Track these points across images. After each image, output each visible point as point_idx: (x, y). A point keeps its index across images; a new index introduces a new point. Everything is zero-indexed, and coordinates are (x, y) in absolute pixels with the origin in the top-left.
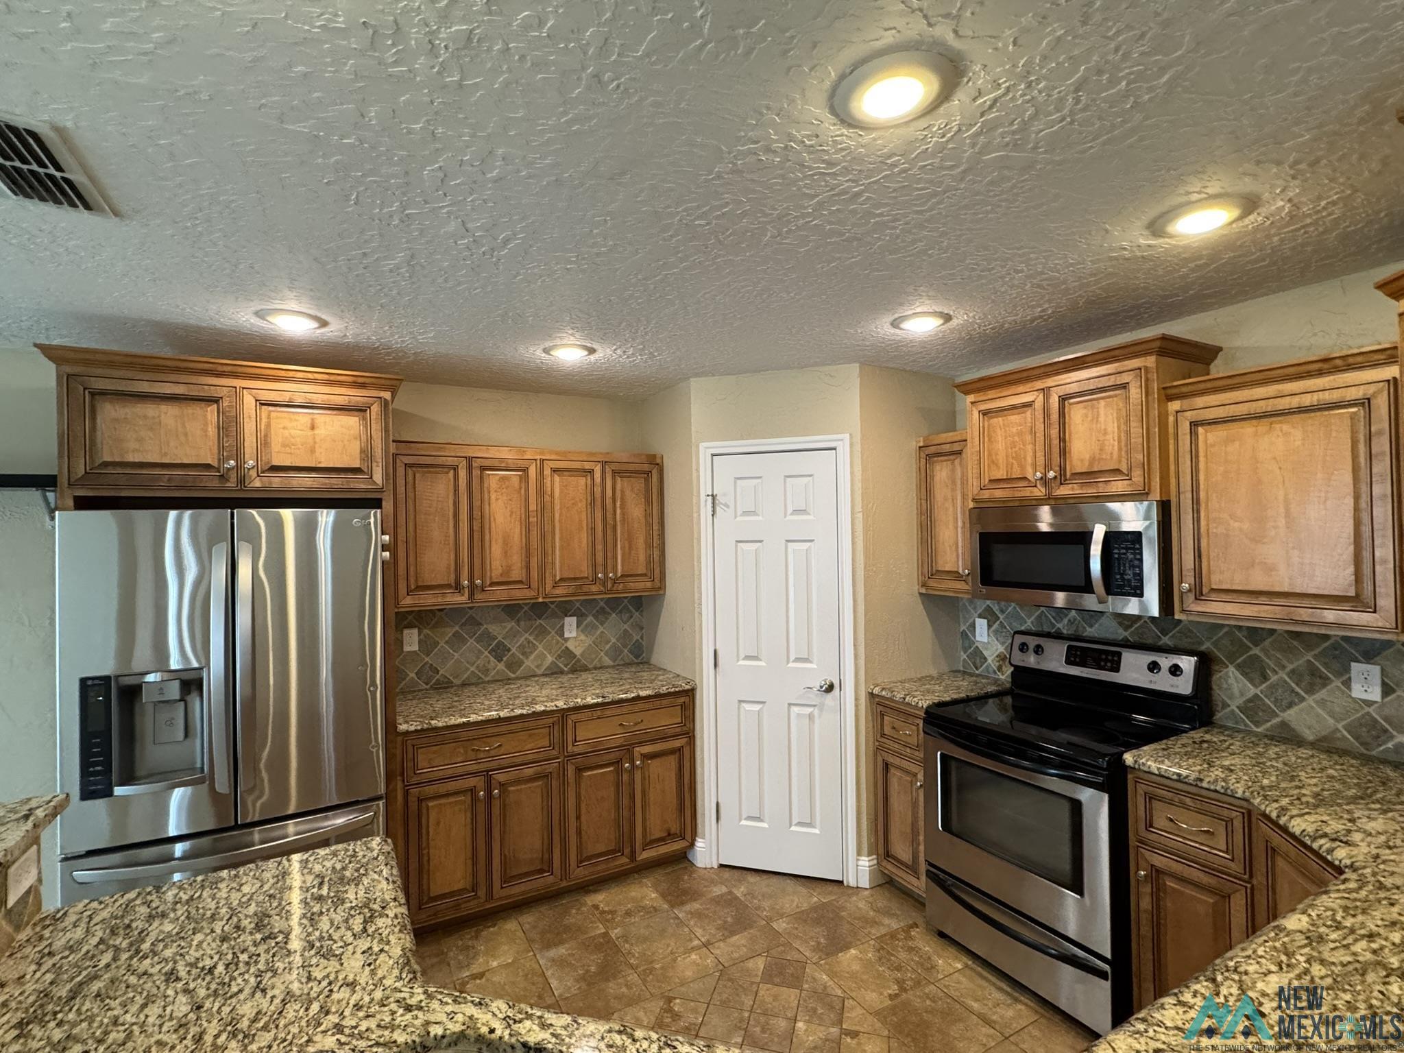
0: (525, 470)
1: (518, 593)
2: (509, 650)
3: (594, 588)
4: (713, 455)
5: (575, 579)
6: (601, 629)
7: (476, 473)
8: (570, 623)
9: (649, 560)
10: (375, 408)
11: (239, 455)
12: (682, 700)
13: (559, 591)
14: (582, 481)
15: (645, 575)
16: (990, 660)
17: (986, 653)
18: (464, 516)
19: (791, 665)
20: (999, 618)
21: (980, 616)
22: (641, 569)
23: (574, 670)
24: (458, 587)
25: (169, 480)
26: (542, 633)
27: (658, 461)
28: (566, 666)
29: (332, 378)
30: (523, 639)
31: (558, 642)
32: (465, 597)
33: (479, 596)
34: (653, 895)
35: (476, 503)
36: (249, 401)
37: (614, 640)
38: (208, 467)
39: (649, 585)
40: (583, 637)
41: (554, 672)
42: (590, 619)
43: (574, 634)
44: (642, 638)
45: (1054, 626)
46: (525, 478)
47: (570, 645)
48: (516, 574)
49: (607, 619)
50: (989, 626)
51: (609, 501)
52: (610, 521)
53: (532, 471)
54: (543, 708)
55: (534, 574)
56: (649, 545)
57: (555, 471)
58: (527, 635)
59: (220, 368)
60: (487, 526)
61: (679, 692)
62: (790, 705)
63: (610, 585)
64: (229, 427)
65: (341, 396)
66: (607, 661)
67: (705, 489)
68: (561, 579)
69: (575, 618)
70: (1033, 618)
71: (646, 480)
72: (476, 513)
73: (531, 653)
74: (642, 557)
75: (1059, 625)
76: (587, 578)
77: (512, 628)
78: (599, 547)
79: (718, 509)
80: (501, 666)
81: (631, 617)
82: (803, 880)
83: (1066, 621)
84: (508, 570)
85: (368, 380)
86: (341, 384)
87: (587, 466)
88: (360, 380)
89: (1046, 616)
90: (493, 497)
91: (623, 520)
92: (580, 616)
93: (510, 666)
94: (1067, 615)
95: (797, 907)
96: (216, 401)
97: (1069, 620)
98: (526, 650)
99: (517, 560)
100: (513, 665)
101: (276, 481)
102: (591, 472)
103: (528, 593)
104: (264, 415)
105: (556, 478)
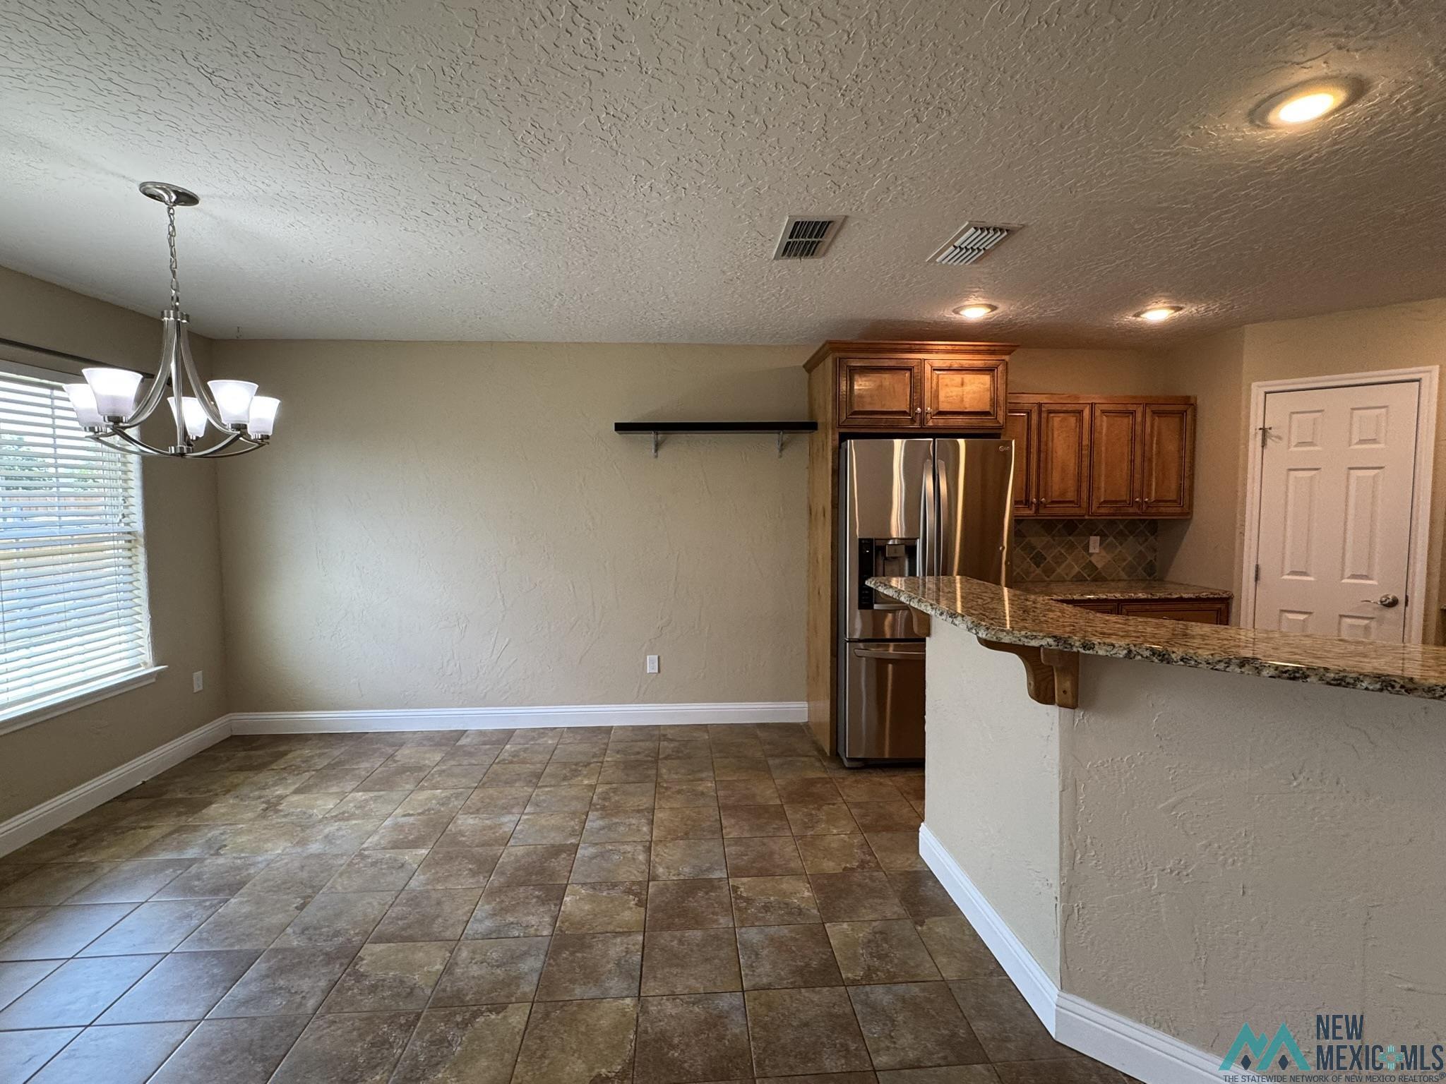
0: (1081, 412)
1: (1072, 510)
2: (1045, 559)
3: (1131, 510)
4: (1266, 393)
5: (1116, 502)
6: (1120, 548)
7: (1044, 415)
8: (1094, 541)
9: (1180, 488)
10: (1001, 368)
11: (921, 405)
13: (1102, 511)
14: (1126, 420)
15: (1175, 501)
18: (1034, 450)
19: (1345, 581)
22: (1173, 496)
23: (1095, 580)
25: (886, 422)
26: (1072, 547)
27: (1192, 401)
28: (1089, 576)
29: (976, 348)
30: (1056, 551)
31: (1083, 557)
32: (1032, 512)
33: (1042, 511)
35: (1044, 439)
36: (928, 368)
37: (1130, 559)
38: (904, 413)
39: (1178, 510)
40: (1104, 553)
41: (1079, 579)
42: (1111, 539)
43: (1097, 551)
44: (1155, 559)
46: (1080, 420)
47: (1094, 559)
48: (1071, 496)
49: (1126, 540)
51: (1147, 437)
52: (1147, 454)
53: (1086, 413)
54: (1105, 597)
55: (1084, 495)
56: (1181, 477)
57: (1103, 412)
58: (1059, 548)
59: (913, 347)
60: (1049, 458)
62: (1341, 616)
63: (1144, 509)
64: (916, 385)
65: (978, 361)
66: (1123, 575)
67: (1256, 423)
68: (1105, 502)
69: (1098, 538)
71: (1182, 420)
72: (1043, 447)
73: (1063, 562)
74: (1174, 486)
76: (1125, 501)
77: (1048, 542)
78: (1137, 476)
79: (1269, 442)
80: (1038, 571)
81: (1146, 540)
84: (1064, 493)
85: (996, 348)
86: (979, 352)
87: (1131, 408)
88: (993, 348)
90: (1056, 433)
91: (1159, 453)
92: (1103, 536)
93: (1044, 571)
96: (910, 369)
98: (1059, 560)
99: (1071, 483)
100: (1049, 571)
101: (941, 422)
102: (1133, 413)
103: (1077, 511)
104: (935, 377)
105: (1105, 418)
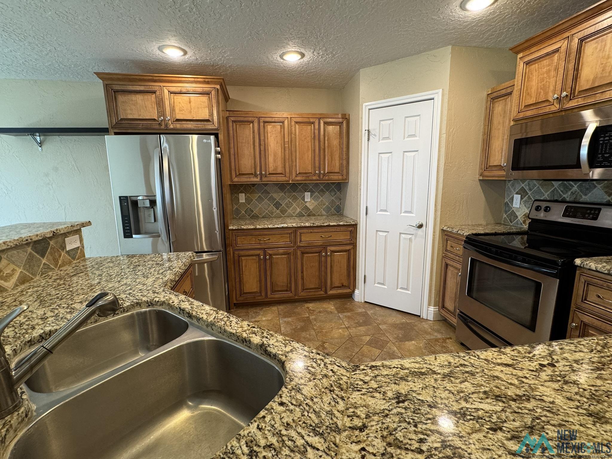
0: (283, 122)
1: (281, 179)
2: (281, 205)
3: (314, 178)
4: (369, 109)
5: (306, 173)
6: (321, 199)
7: (262, 124)
8: (307, 195)
9: (341, 165)
10: (213, 93)
11: (164, 115)
12: (351, 229)
13: (299, 178)
14: (309, 127)
15: (338, 173)
16: (519, 218)
17: (517, 214)
18: (257, 144)
19: (402, 214)
20: (527, 193)
21: (517, 193)
22: (337, 170)
23: (309, 215)
24: (256, 175)
25: (142, 125)
26: (295, 199)
27: (347, 117)
28: (306, 213)
29: (196, 80)
30: (287, 201)
31: (302, 203)
32: (258, 179)
33: (264, 179)
34: (332, 308)
35: (262, 138)
36: (166, 92)
37: (327, 204)
38: (154, 120)
39: (340, 177)
40: (313, 201)
41: (300, 215)
42: (317, 193)
43: (309, 200)
44: (340, 204)
45: (561, 196)
46: (282, 127)
47: (308, 204)
48: (280, 170)
49: (325, 194)
50: (522, 198)
51: (322, 137)
52: (322, 147)
53: (286, 123)
54: (287, 226)
55: (287, 170)
56: (341, 158)
57: (296, 123)
58: (289, 199)
59: (155, 78)
60: (267, 149)
61: (349, 225)
62: (400, 233)
63: (321, 177)
64: (160, 103)
65: (200, 87)
66: (324, 213)
67: (365, 127)
68: (299, 173)
69: (310, 193)
70: (549, 192)
71: (340, 127)
72: (262, 143)
73: (291, 207)
74: (337, 164)
75: (565, 196)
76: (311, 173)
77: (282, 196)
78: (317, 159)
79: (371, 137)
80: (278, 211)
81: (336, 194)
82: (401, 313)
83: (569, 193)
84: (276, 168)
85: (209, 80)
86: (200, 82)
87: (312, 120)
88: (207, 80)
89: (557, 191)
90: (269, 135)
91: (329, 146)
92: (312, 192)
93: (281, 211)
94: (570, 189)
95: (394, 322)
96: (154, 92)
97: (572, 192)
98: (289, 205)
99: (279, 163)
100: (283, 211)
101: (178, 126)
102: (313, 123)
103: (284, 179)
104: (172, 97)
105: (297, 126)
